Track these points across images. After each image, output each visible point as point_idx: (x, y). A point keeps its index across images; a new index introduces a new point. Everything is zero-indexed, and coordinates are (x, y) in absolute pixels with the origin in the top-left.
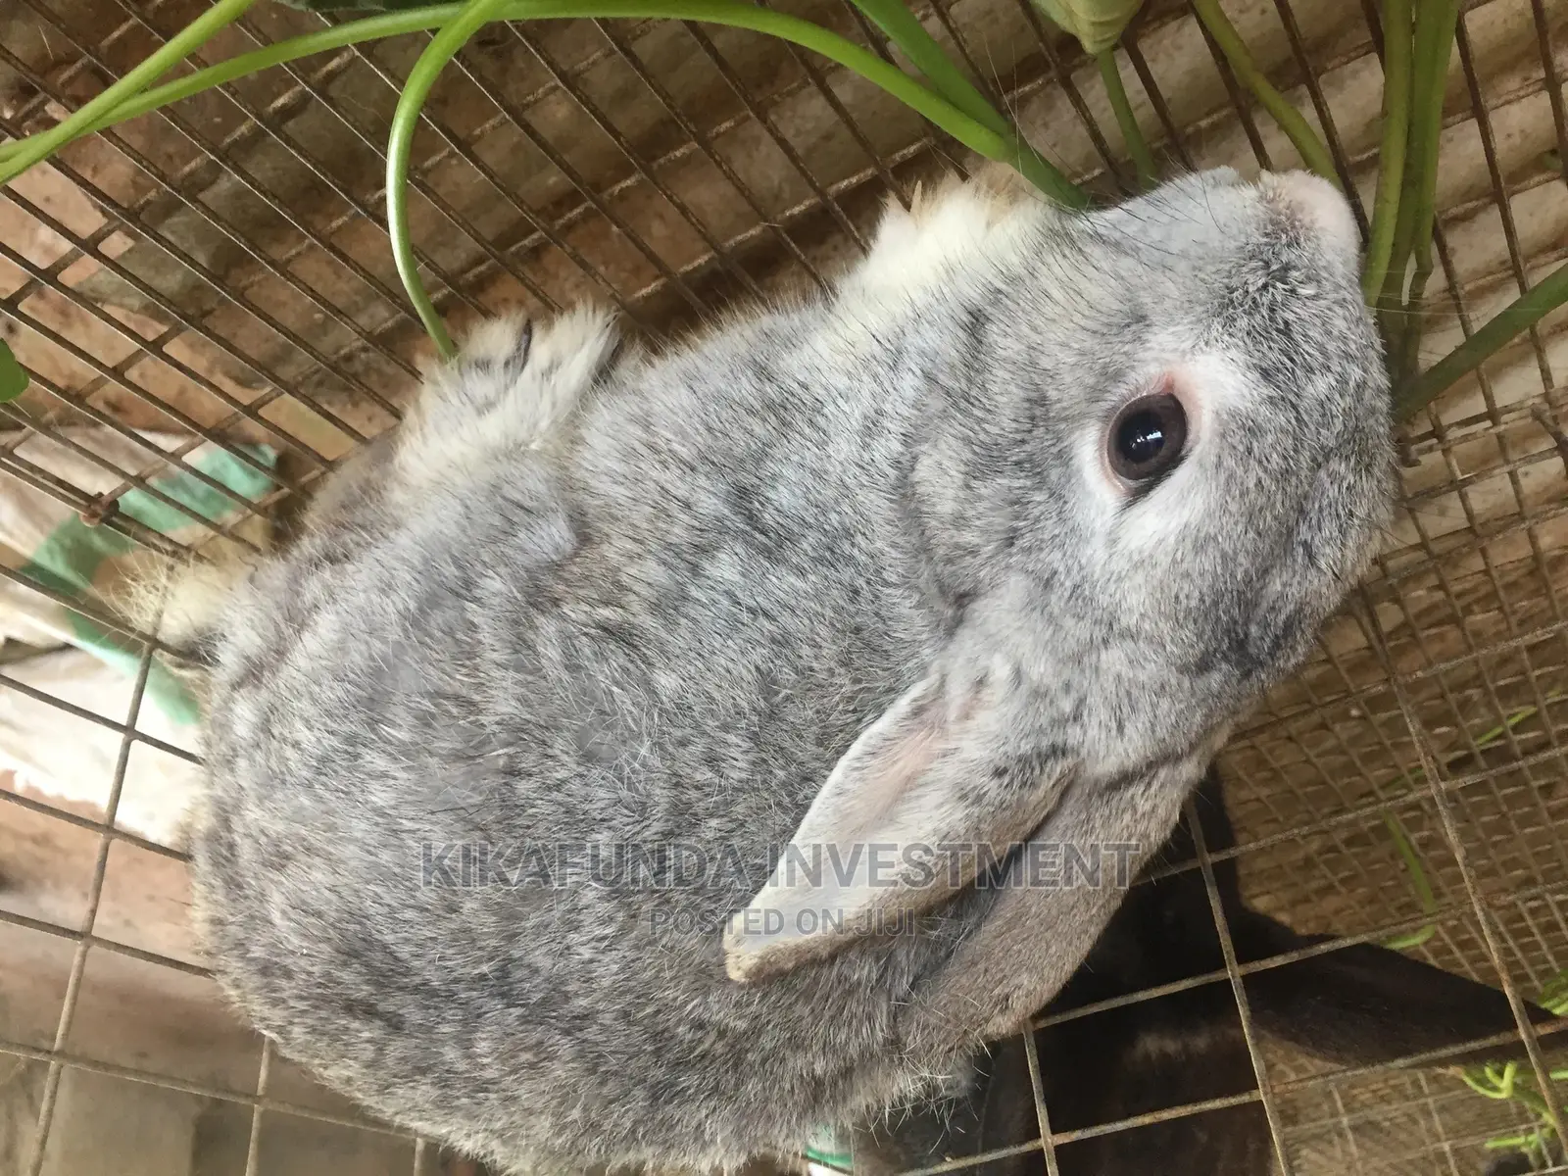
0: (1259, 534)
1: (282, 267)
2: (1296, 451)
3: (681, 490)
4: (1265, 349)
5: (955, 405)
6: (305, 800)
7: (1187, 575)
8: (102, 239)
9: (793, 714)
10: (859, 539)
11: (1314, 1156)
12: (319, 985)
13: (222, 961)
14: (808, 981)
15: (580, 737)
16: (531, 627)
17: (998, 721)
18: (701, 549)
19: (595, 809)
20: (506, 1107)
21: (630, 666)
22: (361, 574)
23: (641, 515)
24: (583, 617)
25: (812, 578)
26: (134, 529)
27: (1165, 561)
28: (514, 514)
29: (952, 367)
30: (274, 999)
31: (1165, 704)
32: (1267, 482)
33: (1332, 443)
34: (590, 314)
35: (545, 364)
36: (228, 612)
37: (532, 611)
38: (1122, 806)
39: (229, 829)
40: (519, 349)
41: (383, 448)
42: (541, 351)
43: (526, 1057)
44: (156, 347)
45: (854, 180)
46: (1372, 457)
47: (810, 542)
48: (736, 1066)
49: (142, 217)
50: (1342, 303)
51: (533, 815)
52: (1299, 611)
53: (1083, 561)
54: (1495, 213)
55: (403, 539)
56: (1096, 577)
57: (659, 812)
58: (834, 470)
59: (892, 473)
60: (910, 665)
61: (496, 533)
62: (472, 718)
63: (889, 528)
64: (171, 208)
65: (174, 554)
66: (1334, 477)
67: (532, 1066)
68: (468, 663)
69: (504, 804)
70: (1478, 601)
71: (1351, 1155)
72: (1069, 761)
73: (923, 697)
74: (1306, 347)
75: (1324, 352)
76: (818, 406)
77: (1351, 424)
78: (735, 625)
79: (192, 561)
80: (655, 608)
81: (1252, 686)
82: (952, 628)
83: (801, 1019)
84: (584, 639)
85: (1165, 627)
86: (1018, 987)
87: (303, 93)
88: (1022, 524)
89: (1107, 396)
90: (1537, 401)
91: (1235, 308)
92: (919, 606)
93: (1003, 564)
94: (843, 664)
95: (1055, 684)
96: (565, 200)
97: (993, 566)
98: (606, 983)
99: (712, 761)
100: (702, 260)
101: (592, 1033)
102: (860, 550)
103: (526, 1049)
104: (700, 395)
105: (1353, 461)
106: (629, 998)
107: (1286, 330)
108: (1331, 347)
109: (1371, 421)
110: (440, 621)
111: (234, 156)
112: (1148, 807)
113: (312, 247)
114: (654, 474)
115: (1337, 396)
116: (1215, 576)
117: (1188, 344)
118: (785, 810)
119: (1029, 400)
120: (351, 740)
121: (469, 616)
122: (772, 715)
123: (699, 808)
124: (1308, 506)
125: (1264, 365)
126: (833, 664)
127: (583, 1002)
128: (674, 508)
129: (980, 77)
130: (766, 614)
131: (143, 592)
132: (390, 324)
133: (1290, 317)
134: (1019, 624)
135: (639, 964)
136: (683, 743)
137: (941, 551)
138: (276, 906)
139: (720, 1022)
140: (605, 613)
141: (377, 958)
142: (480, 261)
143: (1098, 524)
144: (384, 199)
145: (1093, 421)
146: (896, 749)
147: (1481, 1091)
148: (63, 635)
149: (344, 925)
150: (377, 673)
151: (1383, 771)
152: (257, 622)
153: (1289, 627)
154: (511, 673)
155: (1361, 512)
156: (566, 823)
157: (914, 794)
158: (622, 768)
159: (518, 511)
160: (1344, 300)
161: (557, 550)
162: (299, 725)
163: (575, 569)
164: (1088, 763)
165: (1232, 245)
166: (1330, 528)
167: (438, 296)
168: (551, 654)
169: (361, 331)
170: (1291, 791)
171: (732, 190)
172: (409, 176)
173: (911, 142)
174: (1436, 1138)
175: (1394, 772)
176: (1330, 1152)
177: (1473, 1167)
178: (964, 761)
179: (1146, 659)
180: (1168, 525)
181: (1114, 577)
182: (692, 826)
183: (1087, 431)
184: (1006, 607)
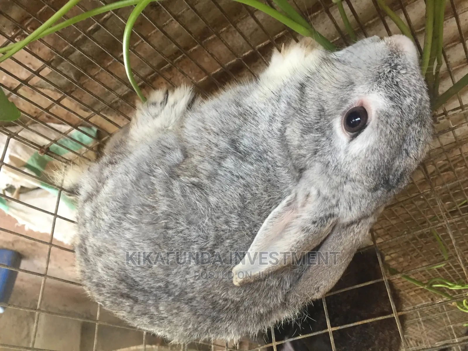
0: (391, 147)
1: (94, 77)
2: (401, 121)
3: (215, 141)
4: (391, 91)
5: (297, 112)
6: (106, 236)
7: (369, 161)
8: (40, 71)
9: (251, 207)
10: (269, 153)
11: (411, 329)
12: (113, 289)
13: (84, 282)
14: (257, 286)
15: (187, 218)
16: (171, 184)
17: (313, 207)
18: (221, 158)
19: (192, 238)
21: (202, 195)
23: (203, 149)
24: (186, 181)
25: (255, 165)
26: (54, 155)
27: (363, 157)
28: (165, 150)
29: (296, 101)
30: (100, 293)
31: (364, 201)
32: (393, 132)
33: (412, 118)
34: (185, 87)
35: (173, 103)
36: (82, 179)
37: (172, 180)
38: (350, 231)
39: (85, 244)
40: (164, 99)
41: (126, 129)
42: (171, 99)
43: (175, 311)
44: (58, 102)
45: (263, 44)
46: (425, 122)
47: (254, 155)
48: (237, 311)
49: (52, 64)
50: (413, 75)
51: (174, 240)
52: (405, 170)
53: (338, 158)
54: (461, 45)
55: (132, 157)
56: (342, 163)
57: (211, 239)
58: (261, 133)
59: (279, 133)
60: (285, 190)
61: (160, 156)
62: (153, 212)
63: (278, 150)
64: (60, 61)
65: (66, 163)
66: (413, 129)
67: (177, 314)
68: (152, 195)
69: (165, 237)
70: (458, 162)
71: (423, 329)
72: (335, 219)
73: (290, 200)
74: (404, 89)
75: (409, 91)
76: (255, 114)
77: (418, 112)
78: (232, 182)
79: (71, 164)
80: (209, 178)
81: (391, 194)
82: (298, 179)
83: (255, 297)
84: (187, 187)
85: (364, 178)
86: (322, 285)
87: (97, 25)
88: (319, 148)
89: (343, 108)
91: (381, 78)
92: (288, 172)
93: (313, 160)
94: (265, 191)
95: (330, 196)
96: (177, 53)
97: (310, 160)
98: (198, 288)
99: (227, 222)
100: (218, 70)
101: (194, 303)
102: (269, 156)
103: (175, 309)
104: (219, 112)
105: (419, 123)
106: (205, 293)
107: (397, 85)
108: (411, 88)
109: (425, 111)
110: (143, 182)
111: (78, 45)
112: (358, 230)
113: (102, 71)
114: (206, 136)
115: (413, 104)
116: (378, 161)
117: (367, 91)
118: (249, 236)
119: (319, 110)
120: (119, 218)
121: (152, 181)
122: (245, 208)
123: (224, 237)
124: (406, 138)
125: (391, 96)
126: (262, 191)
127: (191, 295)
128: (213, 146)
129: (301, 11)
130: (242, 177)
131: (57, 174)
132: (126, 92)
133: (398, 80)
134: (319, 178)
135: (207, 283)
136: (218, 218)
137: (294, 156)
138: (100, 267)
139: (232, 299)
140: (193, 179)
141: (129, 281)
142: (153, 72)
143: (342, 147)
144: (122, 56)
145: (339, 115)
146: (283, 216)
147: (462, 310)
148: (37, 185)
149: (120, 272)
150: (125, 199)
151: (430, 216)
152: (90, 182)
153: (402, 175)
154: (166, 198)
155: (422, 139)
156: (184, 243)
157: (288, 229)
158: (200, 226)
159: (166, 149)
160: (414, 73)
161: (178, 160)
162: (103, 214)
163: (184, 166)
164: (341, 219)
165: (379, 59)
166: (413, 145)
167: (140, 84)
168: (177, 192)
169: (118, 95)
170: (402, 222)
171: (227, 48)
172: (130, 49)
173: (280, 32)
174: (449, 324)
175: (434, 215)
176: (416, 328)
177: (460, 331)
178: (303, 219)
179: (358, 187)
180: (363, 146)
181: (347, 163)
182: (222, 242)
183: (337, 118)
184: (315, 173)
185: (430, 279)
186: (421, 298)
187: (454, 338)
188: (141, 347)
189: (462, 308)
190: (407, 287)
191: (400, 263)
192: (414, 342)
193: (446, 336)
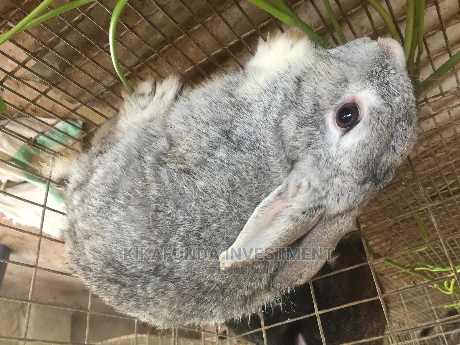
0: (381, 143)
1: (80, 68)
2: (391, 119)
3: (204, 130)
4: (382, 89)
5: (293, 105)
6: (95, 220)
7: (360, 155)
8: (26, 62)
9: (240, 192)
11: (395, 312)
12: (100, 274)
15: (175, 202)
16: (159, 170)
17: (303, 198)
19: (179, 222)
20: (155, 306)
21: (189, 180)
22: (108, 157)
24: (173, 167)
25: (247, 154)
26: (41, 147)
27: (354, 151)
29: (292, 94)
32: (383, 128)
33: (401, 116)
34: (172, 78)
35: (161, 94)
36: (71, 168)
37: (159, 166)
39: (74, 228)
40: (152, 90)
41: (114, 120)
42: (159, 90)
44: (44, 94)
45: (249, 33)
46: (412, 120)
48: (222, 293)
49: (37, 55)
50: (403, 75)
52: (391, 165)
53: (330, 152)
54: (441, 32)
55: (119, 145)
56: (333, 156)
57: (198, 222)
60: (276, 179)
61: (146, 143)
62: (144, 194)
63: (271, 140)
64: (46, 52)
65: (54, 154)
66: (401, 127)
67: (163, 293)
68: (142, 178)
70: (439, 149)
71: (406, 311)
72: (323, 210)
73: (281, 190)
74: (393, 88)
75: (397, 89)
77: (406, 110)
79: (59, 156)
80: (197, 165)
82: (290, 171)
83: (241, 280)
84: (174, 173)
86: (305, 271)
87: (83, 16)
88: (312, 141)
89: (336, 103)
90: (455, 89)
91: (373, 77)
92: (280, 163)
93: (306, 152)
94: (255, 178)
95: (320, 188)
96: (163, 43)
97: (303, 153)
98: (183, 269)
99: (214, 206)
100: (204, 60)
101: (180, 283)
103: (162, 288)
105: (406, 121)
106: (189, 273)
107: (388, 84)
108: (400, 88)
109: (411, 110)
111: (63, 35)
112: (342, 222)
113: (88, 62)
114: (195, 125)
116: (368, 155)
117: (359, 88)
119: (314, 105)
120: (108, 203)
121: (142, 165)
122: (233, 193)
123: (210, 220)
124: (394, 135)
125: (382, 94)
126: (252, 178)
127: (177, 275)
128: (202, 135)
130: (232, 164)
131: (46, 166)
132: (113, 83)
133: (388, 79)
134: (310, 170)
136: (205, 201)
137: (289, 148)
138: (87, 250)
139: (217, 281)
140: (181, 166)
141: (116, 265)
142: (139, 63)
143: (334, 141)
144: (109, 46)
145: (331, 111)
146: (273, 205)
147: (443, 292)
148: (24, 179)
149: (107, 256)
150: (115, 184)
151: (412, 201)
152: (80, 171)
153: (388, 170)
156: (172, 226)
157: (278, 218)
158: (187, 210)
161: (164, 148)
162: (93, 199)
163: (170, 154)
164: (328, 210)
165: (371, 59)
166: (400, 141)
167: (126, 75)
168: (165, 177)
169: (104, 86)
170: (385, 208)
171: (212, 38)
172: (116, 39)
173: (265, 21)
174: (430, 305)
175: (415, 201)
176: (399, 311)
177: (441, 313)
178: (293, 209)
179: (347, 181)
180: (355, 141)
181: (339, 156)
182: (208, 226)
183: (329, 113)
184: (307, 165)
185: (412, 262)
186: (403, 282)
187: (436, 319)
188: (132, 336)
189: (443, 290)
190: (390, 271)
191: (382, 248)
192: (398, 324)
193: (428, 318)
